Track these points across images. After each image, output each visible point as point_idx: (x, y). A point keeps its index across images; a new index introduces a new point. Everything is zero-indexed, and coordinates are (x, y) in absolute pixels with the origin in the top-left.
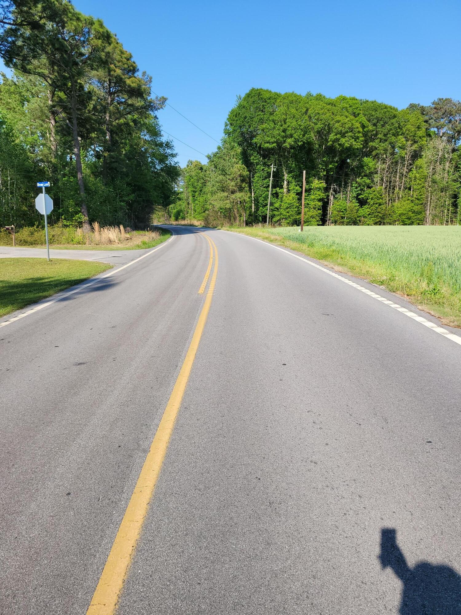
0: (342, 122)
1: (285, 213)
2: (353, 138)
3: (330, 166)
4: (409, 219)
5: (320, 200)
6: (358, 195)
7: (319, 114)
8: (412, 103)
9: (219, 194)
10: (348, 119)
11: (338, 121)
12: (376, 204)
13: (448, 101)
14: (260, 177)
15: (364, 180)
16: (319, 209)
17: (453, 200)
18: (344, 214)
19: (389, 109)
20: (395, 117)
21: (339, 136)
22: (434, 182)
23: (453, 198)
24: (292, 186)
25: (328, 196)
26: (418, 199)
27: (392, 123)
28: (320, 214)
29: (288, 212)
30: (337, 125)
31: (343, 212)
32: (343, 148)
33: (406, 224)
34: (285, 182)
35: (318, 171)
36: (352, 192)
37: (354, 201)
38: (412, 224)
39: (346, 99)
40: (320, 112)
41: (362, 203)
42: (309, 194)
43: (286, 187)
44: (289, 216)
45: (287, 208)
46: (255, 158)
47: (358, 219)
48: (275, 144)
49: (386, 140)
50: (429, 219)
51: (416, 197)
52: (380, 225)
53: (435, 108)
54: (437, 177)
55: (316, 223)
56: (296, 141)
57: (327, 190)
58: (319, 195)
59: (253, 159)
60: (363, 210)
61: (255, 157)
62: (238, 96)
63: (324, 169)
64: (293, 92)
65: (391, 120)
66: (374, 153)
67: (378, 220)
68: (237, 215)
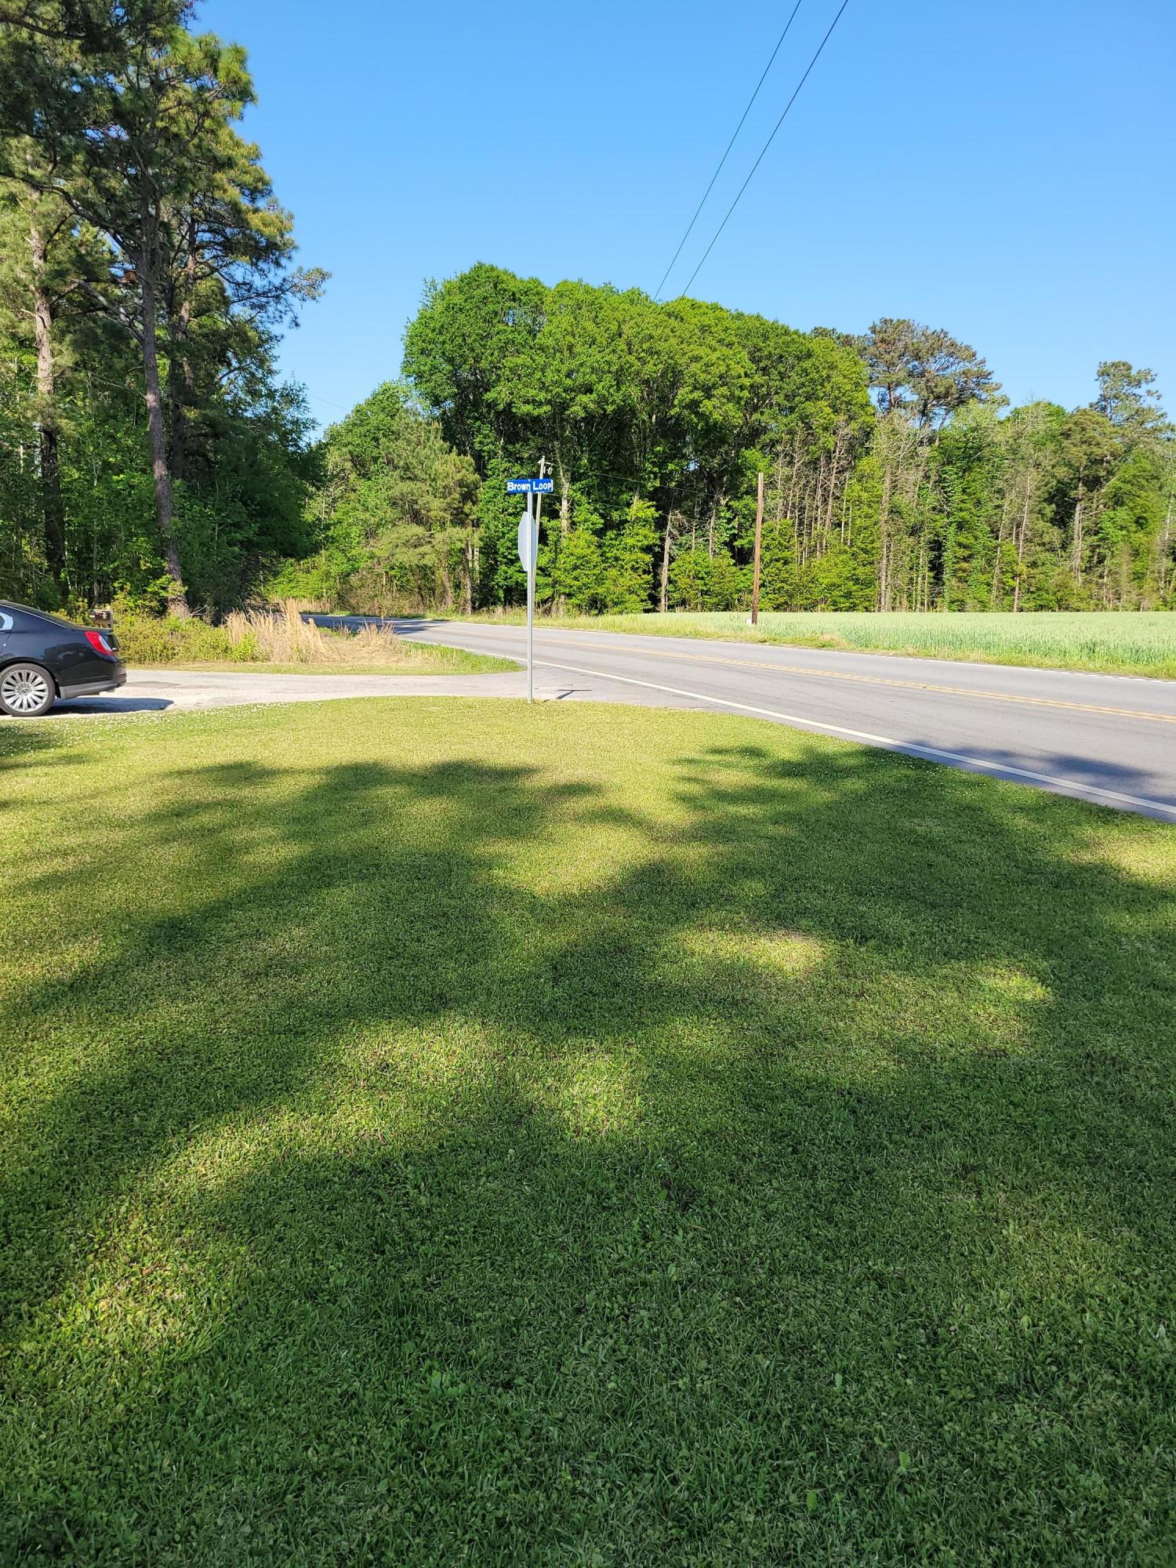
0: (706, 360)
1: (569, 581)
2: (729, 401)
3: (671, 466)
4: (848, 595)
5: (647, 549)
6: (734, 537)
7: (651, 337)
8: (818, 326)
9: (401, 529)
10: (717, 354)
11: (696, 359)
12: (777, 560)
13: (903, 326)
14: (500, 489)
15: (745, 502)
16: (645, 572)
17: (932, 554)
18: (706, 585)
19: (795, 336)
20: (809, 355)
21: (697, 395)
22: (895, 511)
23: (932, 549)
24: (582, 514)
25: (663, 540)
26: (866, 551)
27: (805, 371)
28: (647, 582)
29: (576, 579)
30: (695, 367)
31: (702, 578)
32: (707, 423)
33: (841, 610)
34: (565, 504)
35: (642, 478)
36: (717, 530)
37: (723, 552)
38: (852, 608)
39: (700, 307)
40: (654, 333)
41: (742, 557)
42: (619, 535)
43: (567, 515)
44: (580, 588)
45: (575, 568)
46: (486, 438)
47: (736, 596)
48: (547, 408)
49: (792, 410)
50: (886, 600)
51: (863, 546)
52: (785, 610)
53: (883, 341)
54: (904, 500)
55: (641, 606)
56: (602, 401)
57: (660, 524)
58: (645, 537)
59: (480, 443)
60: (745, 575)
61: (486, 436)
62: (429, 280)
63: (655, 473)
64: (580, 280)
65: (801, 363)
66: (765, 438)
67: (782, 600)
68: (447, 585)
